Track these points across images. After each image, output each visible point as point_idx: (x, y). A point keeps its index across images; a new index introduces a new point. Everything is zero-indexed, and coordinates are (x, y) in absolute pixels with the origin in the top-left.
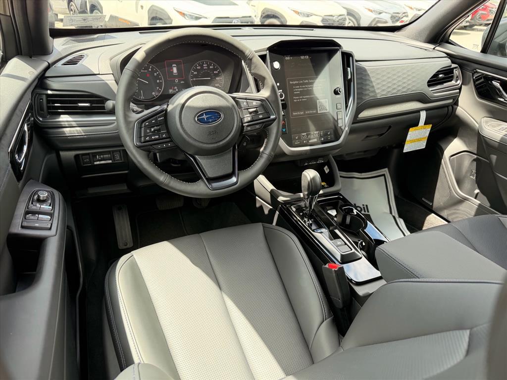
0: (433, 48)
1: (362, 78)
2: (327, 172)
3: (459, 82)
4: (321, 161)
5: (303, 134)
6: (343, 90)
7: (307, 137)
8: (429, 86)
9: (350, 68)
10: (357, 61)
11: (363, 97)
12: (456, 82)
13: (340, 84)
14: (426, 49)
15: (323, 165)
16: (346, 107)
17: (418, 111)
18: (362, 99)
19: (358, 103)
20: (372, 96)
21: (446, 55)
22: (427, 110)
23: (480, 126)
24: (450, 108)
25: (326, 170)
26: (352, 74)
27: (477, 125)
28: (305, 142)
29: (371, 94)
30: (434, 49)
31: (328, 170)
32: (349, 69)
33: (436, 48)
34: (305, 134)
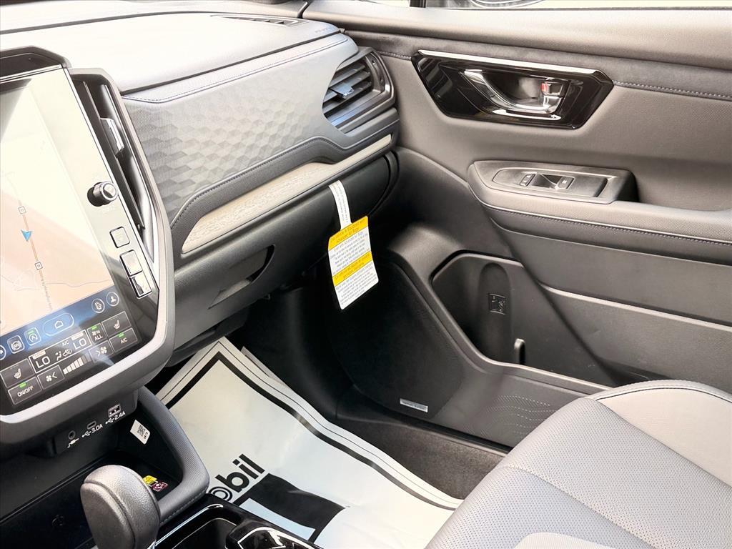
0: (296, 14)
1: (156, 141)
2: (144, 441)
3: (387, 87)
4: (115, 414)
5: (35, 356)
6: (114, 189)
7: (53, 360)
8: (328, 115)
9: (111, 118)
10: (123, 94)
11: (179, 193)
12: (383, 90)
13: (101, 174)
14: (282, 20)
15: (126, 423)
16: (141, 231)
17: (325, 187)
18: (177, 197)
19: (170, 214)
20: (201, 184)
21: (335, 29)
22: (342, 177)
23: (474, 185)
24: (390, 157)
25: (140, 432)
26: (125, 134)
27: (466, 184)
28: (49, 379)
29: (198, 179)
30: (300, 16)
31: (147, 433)
32: (108, 120)
33: (305, 14)
34: (43, 353)
